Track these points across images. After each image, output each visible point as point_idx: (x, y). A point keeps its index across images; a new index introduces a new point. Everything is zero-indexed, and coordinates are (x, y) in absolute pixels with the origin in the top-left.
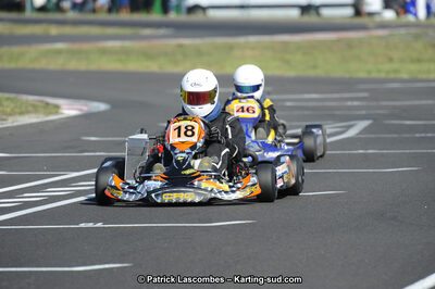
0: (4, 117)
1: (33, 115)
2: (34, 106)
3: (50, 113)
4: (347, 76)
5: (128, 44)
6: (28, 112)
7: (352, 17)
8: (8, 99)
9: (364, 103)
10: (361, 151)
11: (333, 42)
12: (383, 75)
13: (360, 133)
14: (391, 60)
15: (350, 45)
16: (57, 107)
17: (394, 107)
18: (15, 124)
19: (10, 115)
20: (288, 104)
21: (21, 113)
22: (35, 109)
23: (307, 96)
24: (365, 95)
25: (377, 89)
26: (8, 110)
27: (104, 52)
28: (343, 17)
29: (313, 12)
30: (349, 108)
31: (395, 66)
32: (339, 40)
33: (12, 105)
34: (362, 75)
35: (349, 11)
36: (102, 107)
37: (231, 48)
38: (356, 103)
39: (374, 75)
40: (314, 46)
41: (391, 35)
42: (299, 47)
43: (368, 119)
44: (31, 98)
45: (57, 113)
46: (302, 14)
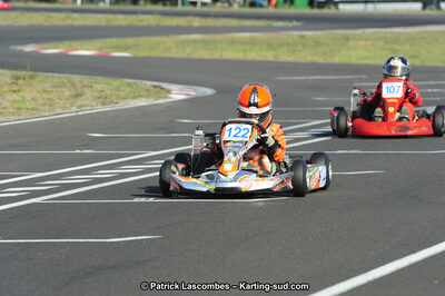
0: (118, 101)
1: (143, 99)
2: (148, 90)
3: (160, 98)
4: (440, 64)
5: (256, 35)
6: (141, 96)
8: (129, 84)
18: (125, 107)
19: (125, 99)
21: (135, 97)
22: (147, 97)
26: (124, 94)
27: (232, 43)
29: (433, 7)
33: (129, 89)
36: (209, 91)
37: (347, 39)
44: (149, 83)
45: (166, 97)
46: (424, 8)
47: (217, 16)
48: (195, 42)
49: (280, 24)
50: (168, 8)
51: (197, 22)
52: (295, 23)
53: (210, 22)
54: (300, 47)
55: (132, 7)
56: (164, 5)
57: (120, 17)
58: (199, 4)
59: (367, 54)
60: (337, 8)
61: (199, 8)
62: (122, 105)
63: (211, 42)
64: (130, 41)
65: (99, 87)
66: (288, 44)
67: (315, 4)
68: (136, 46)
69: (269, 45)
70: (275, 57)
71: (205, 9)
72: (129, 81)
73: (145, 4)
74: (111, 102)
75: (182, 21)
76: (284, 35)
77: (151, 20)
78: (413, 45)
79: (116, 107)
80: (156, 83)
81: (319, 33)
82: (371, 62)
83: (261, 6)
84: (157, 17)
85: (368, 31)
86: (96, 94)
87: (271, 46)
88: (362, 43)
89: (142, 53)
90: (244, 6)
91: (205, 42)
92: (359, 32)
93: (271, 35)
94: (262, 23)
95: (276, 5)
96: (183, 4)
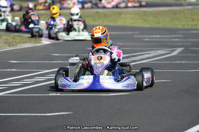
0: (16, 44)
1: (29, 44)
3: (37, 43)
4: (173, 27)
6: (27, 42)
8: (18, 36)
9: (181, 40)
10: (179, 62)
11: (167, 11)
12: (190, 27)
13: (179, 53)
14: (193, 20)
15: (174, 13)
16: (40, 40)
17: (195, 42)
18: (21, 48)
19: (18, 43)
20: (146, 40)
21: (24, 43)
22: (30, 41)
23: (154, 36)
24: (181, 36)
25: (187, 33)
26: (18, 41)
30: (174, 42)
31: (195, 23)
32: (169, 11)
33: (20, 39)
34: (180, 27)
37: (121, 13)
38: (177, 40)
39: (186, 27)
40: (158, 13)
41: (194, 9)
42: (152, 14)
43: (182, 47)
45: (40, 43)
65: (4, 37)
74: (13, 45)
86: (4, 41)
88: (128, 16)
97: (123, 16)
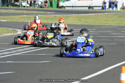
2: (11, 31)
4: (93, 24)
5: (42, 16)
6: (9, 33)
7: (101, 9)
8: (6, 29)
12: (102, 24)
14: (107, 21)
16: (17, 31)
17: (101, 33)
19: (5, 33)
21: (7, 33)
22: (11, 32)
24: (96, 29)
28: (98, 9)
29: (91, 8)
32: (95, 15)
33: (6, 30)
34: (97, 24)
35: (101, 8)
39: (100, 24)
41: (109, 14)
44: (12, 29)
45: (16, 33)
46: (89, 9)
47: (31, 10)
48: (25, 17)
49: (49, 13)
50: (17, 8)
51: (25, 12)
52: (53, 12)
53: (29, 12)
54: (54, 19)
55: (7, 8)
56: (16, 7)
57: (3, 10)
58: (26, 7)
59: (73, 21)
60: (65, 8)
61: (26, 8)
62: (4, 35)
63: (29, 17)
64: (6, 17)
66: (51, 18)
67: (59, 7)
68: (8, 18)
69: (46, 18)
70: (47, 22)
71: (28, 8)
72: (6, 28)
73: (10, 7)
75: (21, 12)
76: (50, 16)
77: (12, 11)
78: (86, 19)
79: (2, 36)
80: (13, 29)
81: (60, 15)
82: (74, 23)
83: (44, 8)
84: (14, 10)
85: (73, 15)
87: (46, 19)
88: (72, 18)
89: (10, 20)
90: (38, 7)
91: (27, 17)
92: (71, 15)
93: (46, 16)
94: (44, 12)
95: (48, 8)
96: (21, 7)
97: (69, 18)
